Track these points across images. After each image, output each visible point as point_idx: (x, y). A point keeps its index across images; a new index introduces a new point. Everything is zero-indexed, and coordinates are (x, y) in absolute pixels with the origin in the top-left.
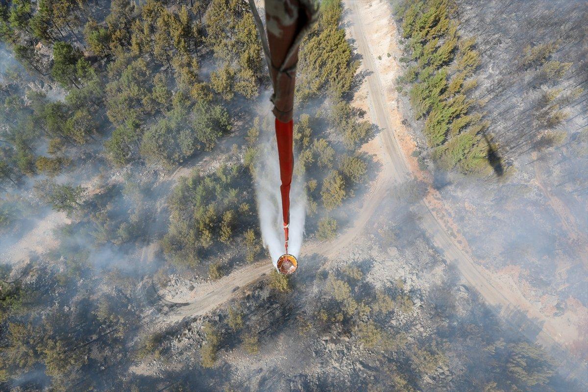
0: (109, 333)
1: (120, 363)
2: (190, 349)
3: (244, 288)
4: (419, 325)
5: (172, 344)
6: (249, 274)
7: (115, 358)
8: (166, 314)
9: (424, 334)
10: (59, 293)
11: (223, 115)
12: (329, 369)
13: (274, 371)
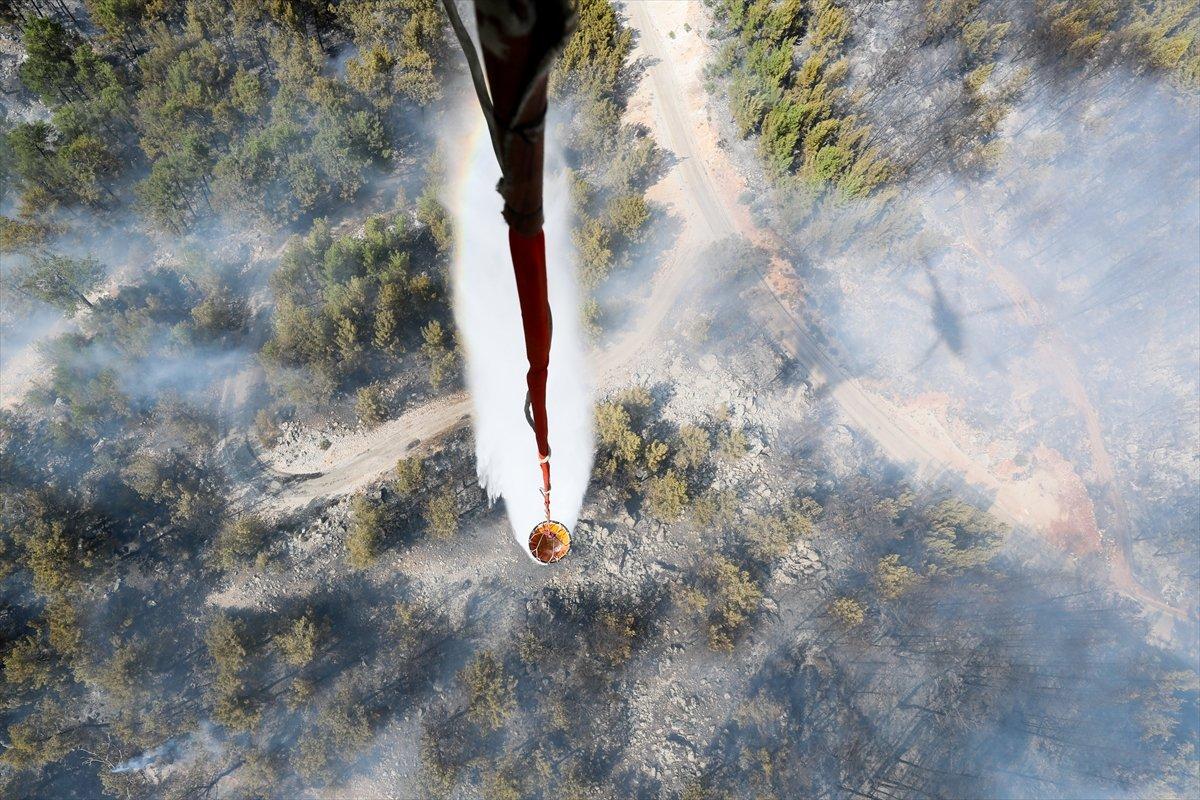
0: (161, 537)
1: (188, 590)
2: (327, 553)
3: (429, 442)
4: (763, 486)
5: (291, 545)
6: (437, 416)
7: (176, 582)
8: (275, 495)
9: (772, 501)
10: (53, 466)
11: (371, 127)
12: (598, 578)
13: (494, 584)
